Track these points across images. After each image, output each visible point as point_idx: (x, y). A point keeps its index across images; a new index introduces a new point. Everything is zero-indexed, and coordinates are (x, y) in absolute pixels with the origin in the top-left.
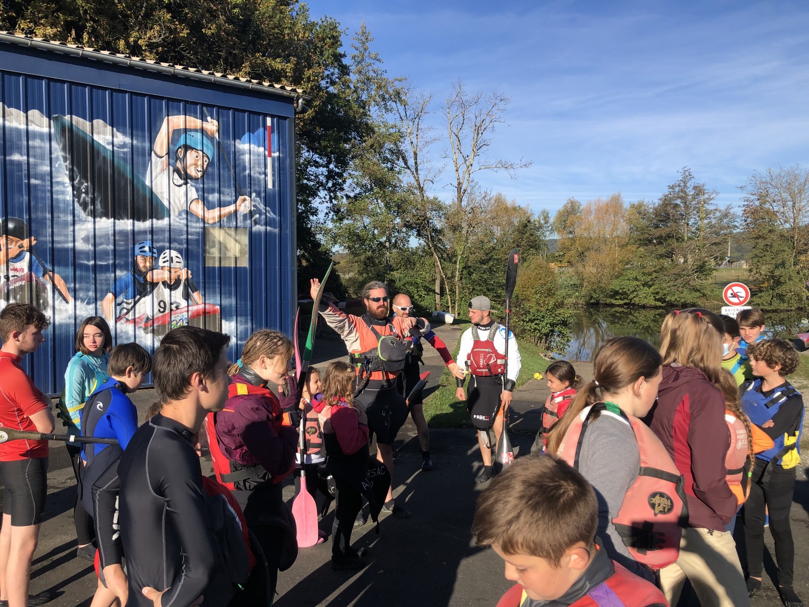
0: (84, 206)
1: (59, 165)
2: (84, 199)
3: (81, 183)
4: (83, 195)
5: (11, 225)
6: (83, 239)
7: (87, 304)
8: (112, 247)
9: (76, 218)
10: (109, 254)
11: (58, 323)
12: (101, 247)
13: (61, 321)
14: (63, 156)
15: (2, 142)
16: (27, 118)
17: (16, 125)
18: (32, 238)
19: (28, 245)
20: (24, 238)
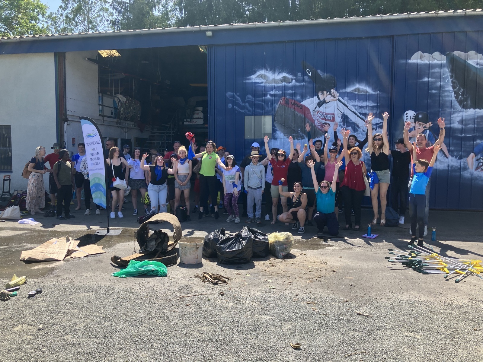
0: (460, 102)
1: (448, 81)
2: (461, 98)
3: (459, 89)
4: (460, 96)
5: (420, 116)
6: (458, 122)
7: (459, 159)
8: (476, 126)
9: (455, 110)
10: (474, 130)
11: (441, 169)
12: (469, 126)
13: (443, 168)
14: (450, 75)
15: (419, 72)
16: (432, 57)
17: (426, 62)
18: (431, 123)
19: (428, 126)
20: (426, 123)
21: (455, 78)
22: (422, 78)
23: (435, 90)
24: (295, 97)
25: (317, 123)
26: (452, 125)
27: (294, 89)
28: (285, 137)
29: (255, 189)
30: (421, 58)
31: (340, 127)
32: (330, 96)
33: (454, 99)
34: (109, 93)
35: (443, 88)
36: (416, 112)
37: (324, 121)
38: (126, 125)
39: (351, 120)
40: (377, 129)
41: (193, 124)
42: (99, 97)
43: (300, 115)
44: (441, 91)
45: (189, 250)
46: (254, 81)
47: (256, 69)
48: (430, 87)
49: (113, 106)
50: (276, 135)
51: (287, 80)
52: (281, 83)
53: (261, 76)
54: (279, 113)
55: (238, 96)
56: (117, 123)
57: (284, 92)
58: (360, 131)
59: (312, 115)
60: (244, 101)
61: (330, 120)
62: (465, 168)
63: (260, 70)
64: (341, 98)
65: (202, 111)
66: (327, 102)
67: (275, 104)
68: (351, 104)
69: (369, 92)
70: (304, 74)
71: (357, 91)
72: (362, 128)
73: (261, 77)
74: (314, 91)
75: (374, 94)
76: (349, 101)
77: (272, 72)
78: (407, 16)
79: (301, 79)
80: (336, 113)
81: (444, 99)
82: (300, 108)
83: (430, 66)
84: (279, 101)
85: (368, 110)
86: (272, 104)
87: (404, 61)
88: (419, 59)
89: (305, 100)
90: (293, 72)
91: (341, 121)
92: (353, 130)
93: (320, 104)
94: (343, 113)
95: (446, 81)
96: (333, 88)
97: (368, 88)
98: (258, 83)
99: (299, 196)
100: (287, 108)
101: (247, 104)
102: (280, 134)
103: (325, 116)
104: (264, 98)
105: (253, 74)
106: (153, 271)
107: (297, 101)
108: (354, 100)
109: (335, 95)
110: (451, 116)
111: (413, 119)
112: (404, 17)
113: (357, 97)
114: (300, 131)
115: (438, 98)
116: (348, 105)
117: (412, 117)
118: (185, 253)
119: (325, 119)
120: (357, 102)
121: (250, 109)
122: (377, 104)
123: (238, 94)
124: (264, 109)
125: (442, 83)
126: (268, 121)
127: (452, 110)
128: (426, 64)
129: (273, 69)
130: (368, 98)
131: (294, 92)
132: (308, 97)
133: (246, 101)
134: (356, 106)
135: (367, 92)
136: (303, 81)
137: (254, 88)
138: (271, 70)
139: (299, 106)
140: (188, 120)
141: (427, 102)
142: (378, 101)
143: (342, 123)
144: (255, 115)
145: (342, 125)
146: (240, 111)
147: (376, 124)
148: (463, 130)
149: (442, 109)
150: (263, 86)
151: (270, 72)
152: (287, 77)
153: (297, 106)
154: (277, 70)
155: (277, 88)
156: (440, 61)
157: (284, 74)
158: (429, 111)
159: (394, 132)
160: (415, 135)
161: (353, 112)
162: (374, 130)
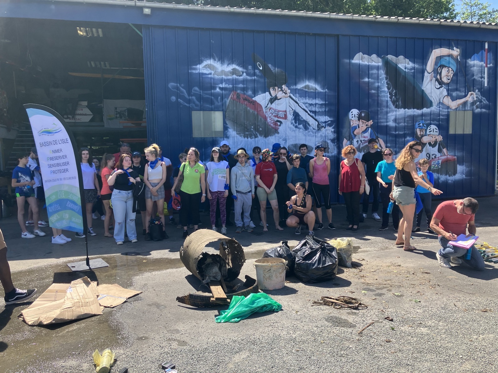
0: (394, 102)
3: (392, 91)
4: (394, 97)
5: (363, 115)
6: (393, 120)
8: (406, 124)
9: (390, 110)
10: (404, 128)
12: (401, 124)
14: (385, 78)
15: (361, 72)
17: (366, 63)
18: (371, 121)
19: (370, 124)
20: (368, 121)
21: (390, 80)
22: (363, 78)
23: (374, 90)
24: (247, 92)
25: (270, 121)
26: (388, 124)
27: (245, 82)
28: (238, 135)
29: (245, 193)
31: (292, 125)
32: (281, 92)
33: (389, 99)
35: (380, 89)
36: (359, 111)
37: (277, 118)
39: (302, 118)
40: (326, 127)
41: (79, 121)
43: (253, 112)
44: (379, 92)
45: (274, 273)
46: (201, 72)
47: (203, 59)
48: (370, 87)
50: (228, 134)
51: (237, 72)
52: (231, 76)
53: (208, 66)
54: (230, 108)
55: (183, 88)
57: (234, 86)
58: (311, 129)
59: (265, 112)
60: (189, 94)
61: (282, 118)
63: (207, 60)
64: (292, 95)
65: (87, 106)
66: (278, 98)
67: (226, 99)
68: (302, 101)
69: (318, 90)
70: (255, 67)
71: (307, 88)
72: (312, 125)
73: (209, 68)
74: (266, 86)
75: (322, 92)
76: (300, 98)
77: (220, 62)
78: (351, 18)
79: (252, 72)
80: (288, 111)
81: (381, 99)
82: (252, 104)
83: (370, 67)
84: (229, 95)
85: (318, 108)
86: (222, 99)
87: (347, 61)
88: (360, 59)
89: (257, 95)
90: (243, 64)
91: (293, 119)
92: (304, 128)
93: (273, 100)
94: (295, 110)
95: (382, 82)
96: (285, 84)
97: (317, 85)
98: (206, 74)
99: (303, 197)
100: (238, 104)
101: (194, 98)
102: (232, 132)
103: (277, 114)
104: (213, 91)
105: (200, 64)
107: (249, 96)
108: (304, 97)
109: (286, 92)
110: (387, 115)
111: (357, 117)
112: (349, 18)
113: (307, 95)
114: (253, 128)
115: (376, 98)
116: (298, 102)
117: (356, 115)
118: (269, 277)
119: (277, 116)
120: (307, 99)
121: (197, 103)
122: (326, 102)
123: (183, 85)
124: (214, 104)
125: (379, 84)
126: (217, 117)
127: (388, 109)
128: (366, 65)
129: (222, 60)
131: (245, 86)
132: (260, 92)
133: (192, 93)
134: (306, 103)
135: (316, 89)
136: (254, 74)
137: (201, 79)
138: (219, 60)
139: (251, 102)
141: (368, 101)
143: (294, 121)
144: (204, 110)
145: (294, 123)
146: (186, 105)
147: (325, 122)
148: (397, 128)
149: (380, 108)
150: (211, 78)
151: (218, 63)
152: (237, 69)
153: (249, 101)
154: (226, 61)
155: (227, 81)
156: (377, 63)
157: (234, 66)
158: (370, 110)
159: (342, 129)
160: (359, 132)
161: (304, 109)
162: (323, 128)
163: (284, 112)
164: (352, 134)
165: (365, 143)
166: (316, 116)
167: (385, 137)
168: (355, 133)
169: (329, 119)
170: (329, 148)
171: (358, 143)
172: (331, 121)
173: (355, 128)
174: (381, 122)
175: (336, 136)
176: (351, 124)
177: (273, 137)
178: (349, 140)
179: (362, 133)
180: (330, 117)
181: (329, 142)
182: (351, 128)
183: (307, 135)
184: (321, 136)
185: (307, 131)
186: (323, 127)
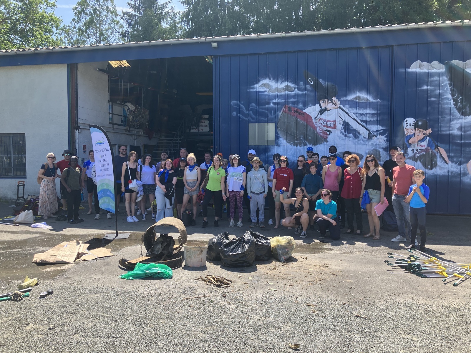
0: (459, 110)
1: (446, 89)
2: (460, 105)
3: (458, 97)
4: (459, 104)
5: (420, 123)
6: (458, 128)
7: (458, 165)
9: (454, 117)
11: (441, 175)
12: (468, 133)
13: (443, 174)
14: (449, 84)
15: (418, 81)
16: (431, 66)
17: (425, 70)
18: (430, 129)
19: (428, 133)
20: (426, 129)
21: (454, 86)
24: (297, 105)
25: (319, 130)
26: (451, 132)
27: (296, 97)
28: (288, 144)
29: (258, 194)
30: (419, 67)
31: (342, 134)
32: (331, 104)
33: (453, 106)
34: (118, 102)
35: (442, 96)
36: (415, 119)
37: (326, 128)
38: (135, 132)
39: (352, 127)
40: (377, 136)
41: (200, 131)
42: (109, 105)
43: (303, 123)
45: (193, 254)
46: (257, 90)
47: (260, 79)
48: (429, 95)
49: (122, 115)
50: (279, 142)
53: (264, 85)
54: (282, 120)
55: (242, 104)
56: (126, 130)
57: (286, 100)
58: (361, 138)
59: (314, 123)
60: (248, 110)
61: (332, 127)
62: (465, 174)
63: (263, 79)
64: (342, 106)
65: (208, 119)
66: (328, 109)
67: (278, 112)
68: (352, 111)
69: (369, 100)
70: (306, 83)
71: (358, 99)
72: (363, 134)
74: (316, 99)
75: (374, 102)
76: (350, 108)
77: (275, 81)
78: (406, 27)
79: (303, 88)
80: (337, 121)
81: (443, 106)
82: (302, 116)
83: (429, 74)
84: (282, 109)
85: (369, 117)
86: (275, 112)
87: (402, 70)
88: (416, 68)
89: (307, 108)
90: (295, 81)
91: (342, 128)
92: (354, 137)
93: (322, 112)
94: (344, 120)
95: (445, 89)
96: (335, 97)
97: (368, 96)
98: (262, 92)
99: (301, 201)
100: (289, 116)
101: (251, 112)
102: (283, 141)
103: (326, 124)
104: (267, 106)
105: (257, 83)
106: (159, 273)
107: (299, 108)
108: (354, 108)
109: (336, 103)
110: (450, 123)
111: (413, 126)
112: (403, 27)
113: (358, 105)
114: (302, 137)
115: (437, 106)
116: (349, 112)
117: (412, 124)
118: (190, 256)
119: (326, 126)
120: (357, 109)
121: (254, 116)
122: (378, 111)
123: (242, 102)
124: (268, 117)
125: (441, 91)
126: (271, 128)
127: (452, 117)
128: (425, 73)
129: (276, 78)
130: (368, 106)
131: (296, 100)
132: (310, 105)
134: (357, 113)
135: (367, 100)
136: (305, 89)
137: (258, 96)
138: (274, 79)
139: (302, 114)
140: (195, 127)
141: (426, 109)
142: (379, 109)
143: (343, 130)
144: (258, 122)
145: (343, 132)
146: (244, 119)
147: (377, 131)
148: (463, 137)
149: (441, 116)
150: (266, 95)
151: (273, 81)
152: (289, 86)
153: (300, 113)
154: (279, 79)
155: (279, 97)
156: (439, 69)
157: (286, 83)
158: (428, 118)
159: (394, 138)
160: (415, 141)
161: (354, 119)
162: (375, 137)
163: (333, 121)
164: (407, 143)
165: (421, 152)
166: (367, 125)
167: (447, 147)
168: (410, 141)
169: (381, 128)
170: (381, 157)
171: (413, 152)
172: (383, 130)
173: (410, 137)
174: (441, 131)
175: (388, 145)
176: (406, 132)
177: (322, 145)
178: (403, 149)
179: (418, 141)
180: (382, 126)
181: (381, 150)
182: (405, 137)
183: (357, 144)
184: (372, 144)
185: (357, 140)
186: (374, 135)
